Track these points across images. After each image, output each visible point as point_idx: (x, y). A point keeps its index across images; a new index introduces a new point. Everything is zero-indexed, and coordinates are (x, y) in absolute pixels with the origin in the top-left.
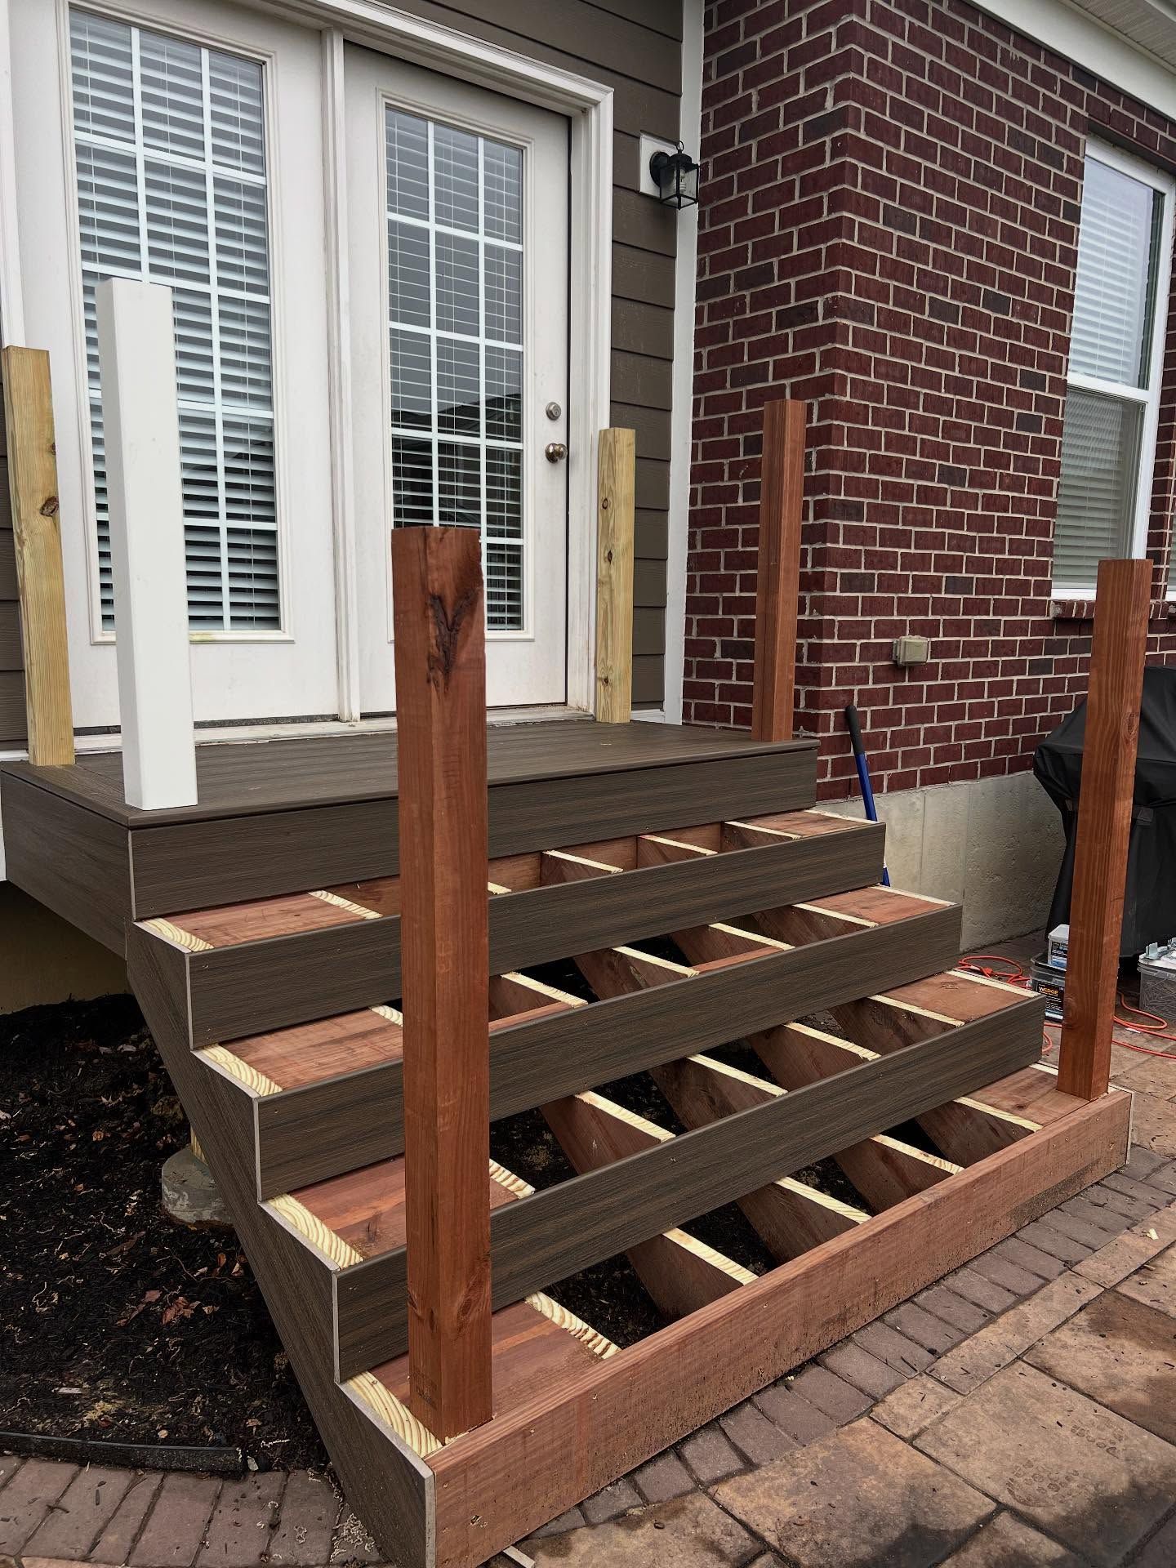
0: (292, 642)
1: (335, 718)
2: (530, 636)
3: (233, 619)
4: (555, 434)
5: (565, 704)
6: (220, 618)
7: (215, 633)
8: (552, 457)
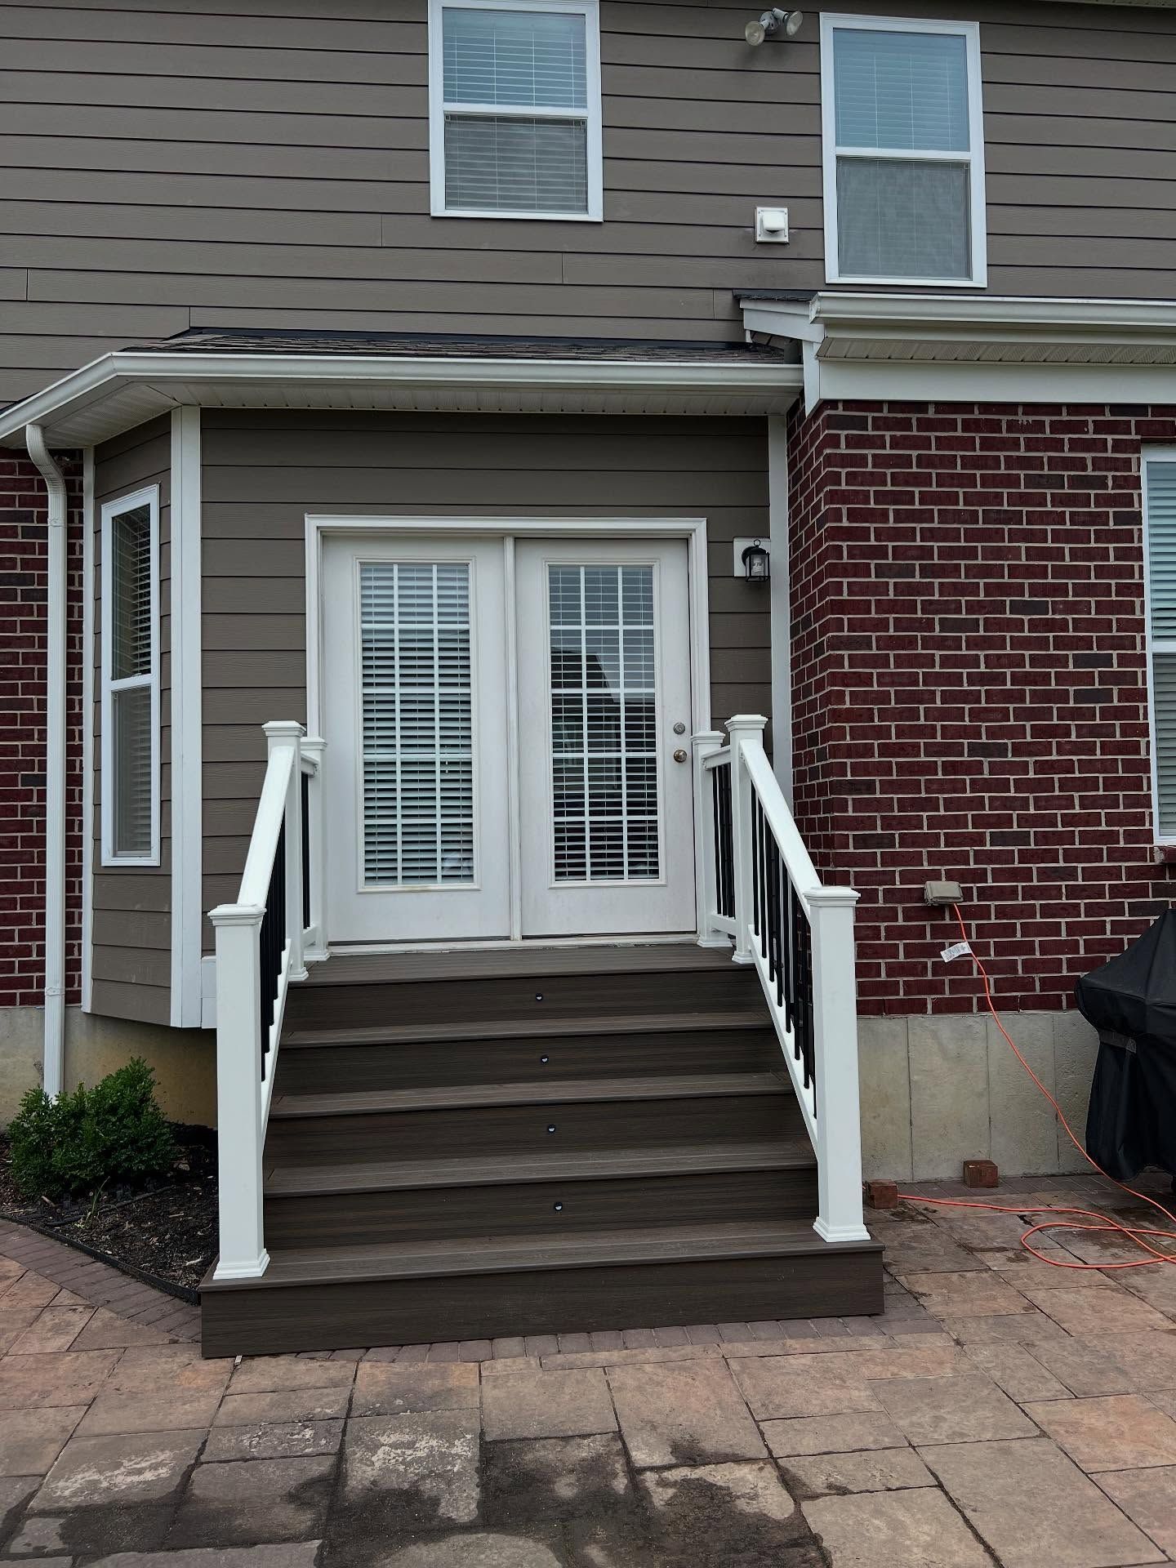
0: (478, 890)
1: (507, 938)
2: (663, 883)
3: (443, 876)
4: (682, 743)
5: (696, 932)
6: (435, 877)
7: (431, 886)
8: (678, 759)
